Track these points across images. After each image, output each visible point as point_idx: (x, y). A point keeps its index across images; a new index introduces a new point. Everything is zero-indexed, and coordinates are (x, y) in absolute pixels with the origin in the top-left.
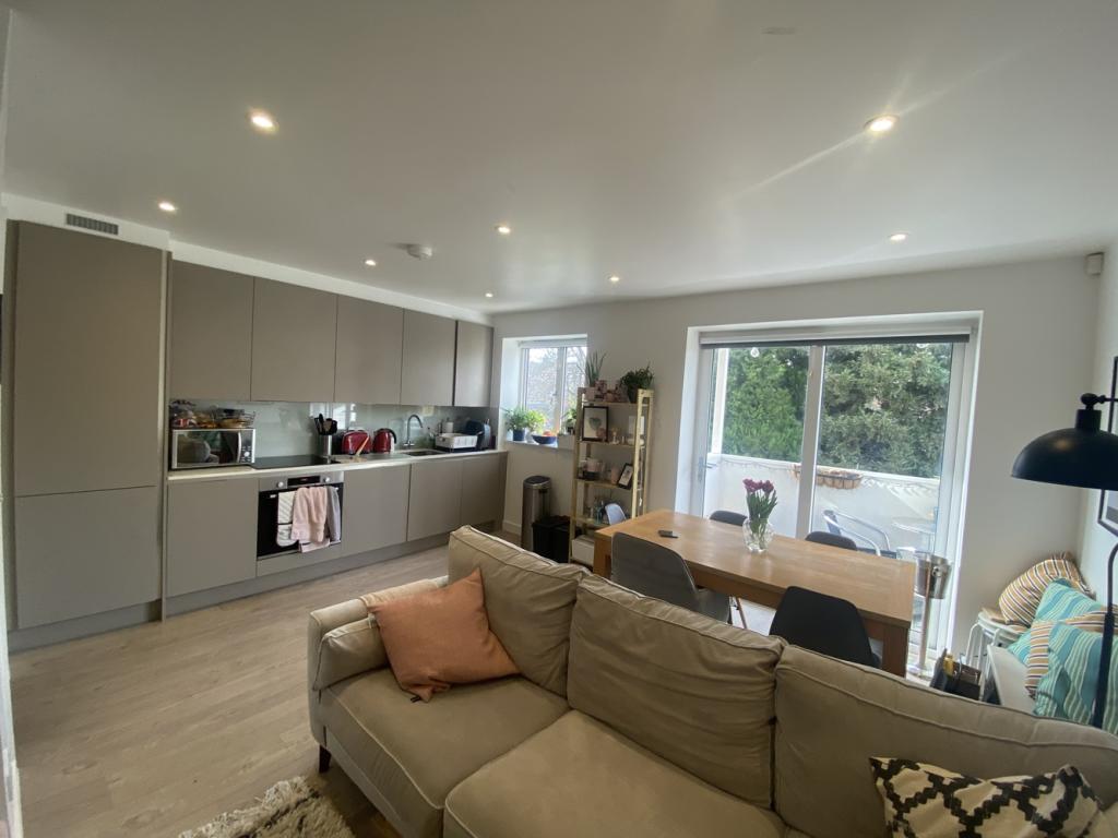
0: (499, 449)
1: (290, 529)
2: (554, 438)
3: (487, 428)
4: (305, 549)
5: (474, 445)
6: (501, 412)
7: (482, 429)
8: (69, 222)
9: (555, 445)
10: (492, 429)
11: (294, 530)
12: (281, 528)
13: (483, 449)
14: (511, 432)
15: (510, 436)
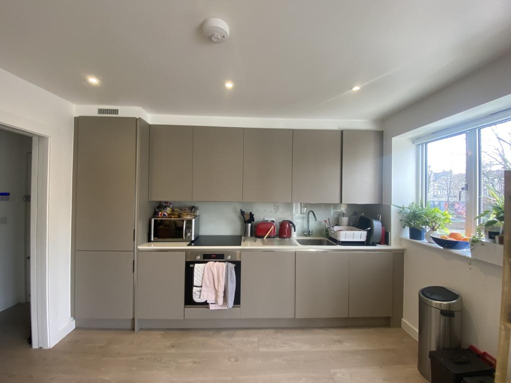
0: (394, 245)
1: (200, 291)
2: (467, 244)
3: (377, 225)
4: (212, 307)
5: (364, 239)
6: (393, 209)
7: (371, 225)
8: (99, 113)
9: (466, 252)
10: (383, 225)
11: (202, 293)
12: (195, 289)
13: (374, 244)
14: (407, 229)
15: (407, 233)
